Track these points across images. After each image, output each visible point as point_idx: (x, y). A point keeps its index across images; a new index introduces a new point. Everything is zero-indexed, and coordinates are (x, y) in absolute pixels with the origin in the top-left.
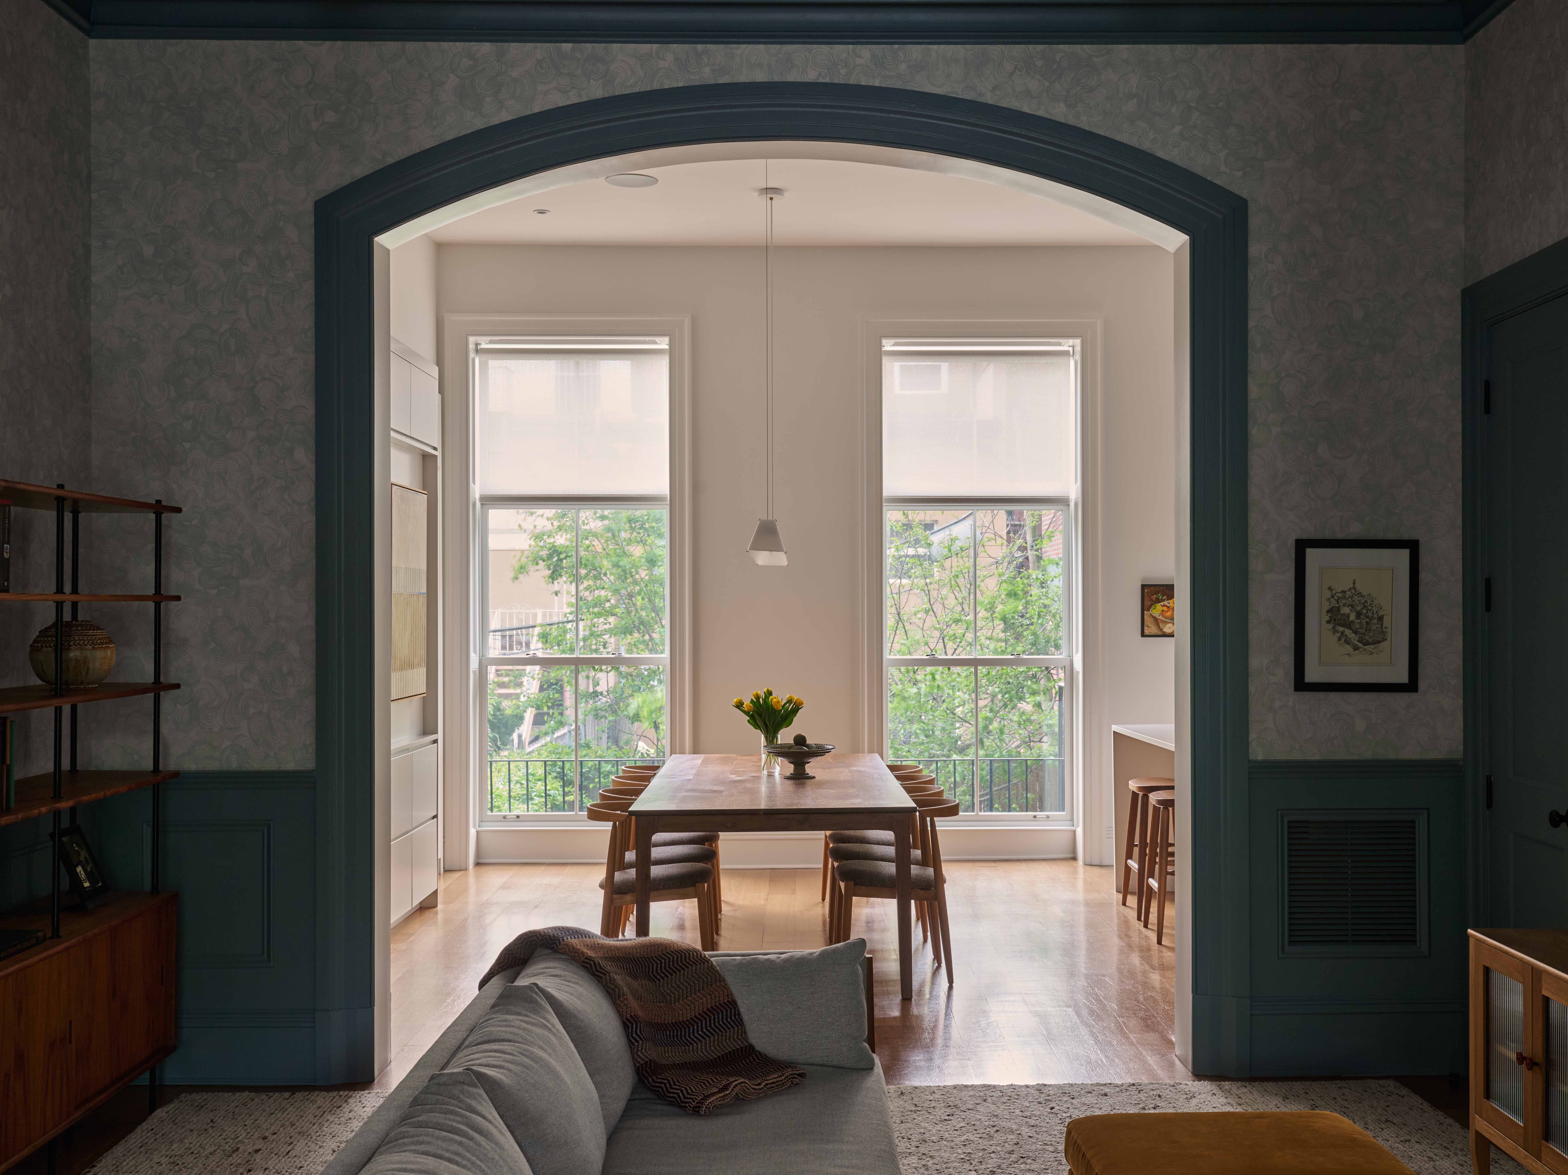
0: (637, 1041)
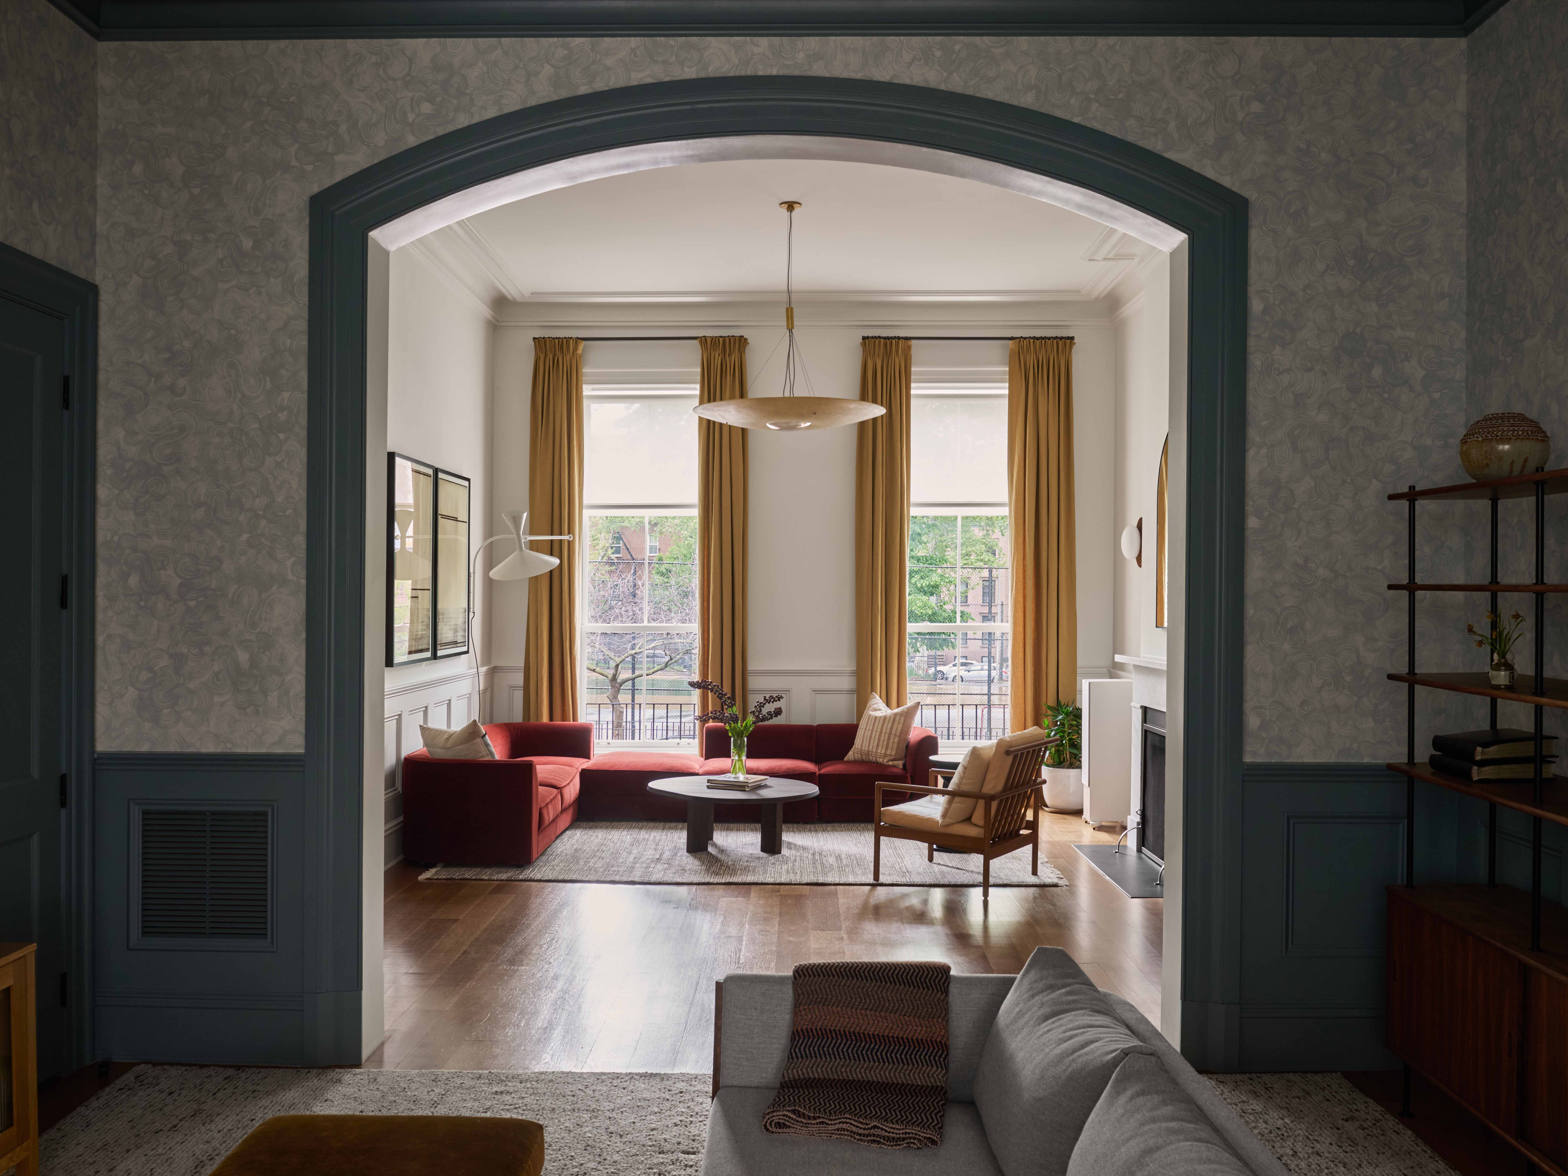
0: (797, 1058)
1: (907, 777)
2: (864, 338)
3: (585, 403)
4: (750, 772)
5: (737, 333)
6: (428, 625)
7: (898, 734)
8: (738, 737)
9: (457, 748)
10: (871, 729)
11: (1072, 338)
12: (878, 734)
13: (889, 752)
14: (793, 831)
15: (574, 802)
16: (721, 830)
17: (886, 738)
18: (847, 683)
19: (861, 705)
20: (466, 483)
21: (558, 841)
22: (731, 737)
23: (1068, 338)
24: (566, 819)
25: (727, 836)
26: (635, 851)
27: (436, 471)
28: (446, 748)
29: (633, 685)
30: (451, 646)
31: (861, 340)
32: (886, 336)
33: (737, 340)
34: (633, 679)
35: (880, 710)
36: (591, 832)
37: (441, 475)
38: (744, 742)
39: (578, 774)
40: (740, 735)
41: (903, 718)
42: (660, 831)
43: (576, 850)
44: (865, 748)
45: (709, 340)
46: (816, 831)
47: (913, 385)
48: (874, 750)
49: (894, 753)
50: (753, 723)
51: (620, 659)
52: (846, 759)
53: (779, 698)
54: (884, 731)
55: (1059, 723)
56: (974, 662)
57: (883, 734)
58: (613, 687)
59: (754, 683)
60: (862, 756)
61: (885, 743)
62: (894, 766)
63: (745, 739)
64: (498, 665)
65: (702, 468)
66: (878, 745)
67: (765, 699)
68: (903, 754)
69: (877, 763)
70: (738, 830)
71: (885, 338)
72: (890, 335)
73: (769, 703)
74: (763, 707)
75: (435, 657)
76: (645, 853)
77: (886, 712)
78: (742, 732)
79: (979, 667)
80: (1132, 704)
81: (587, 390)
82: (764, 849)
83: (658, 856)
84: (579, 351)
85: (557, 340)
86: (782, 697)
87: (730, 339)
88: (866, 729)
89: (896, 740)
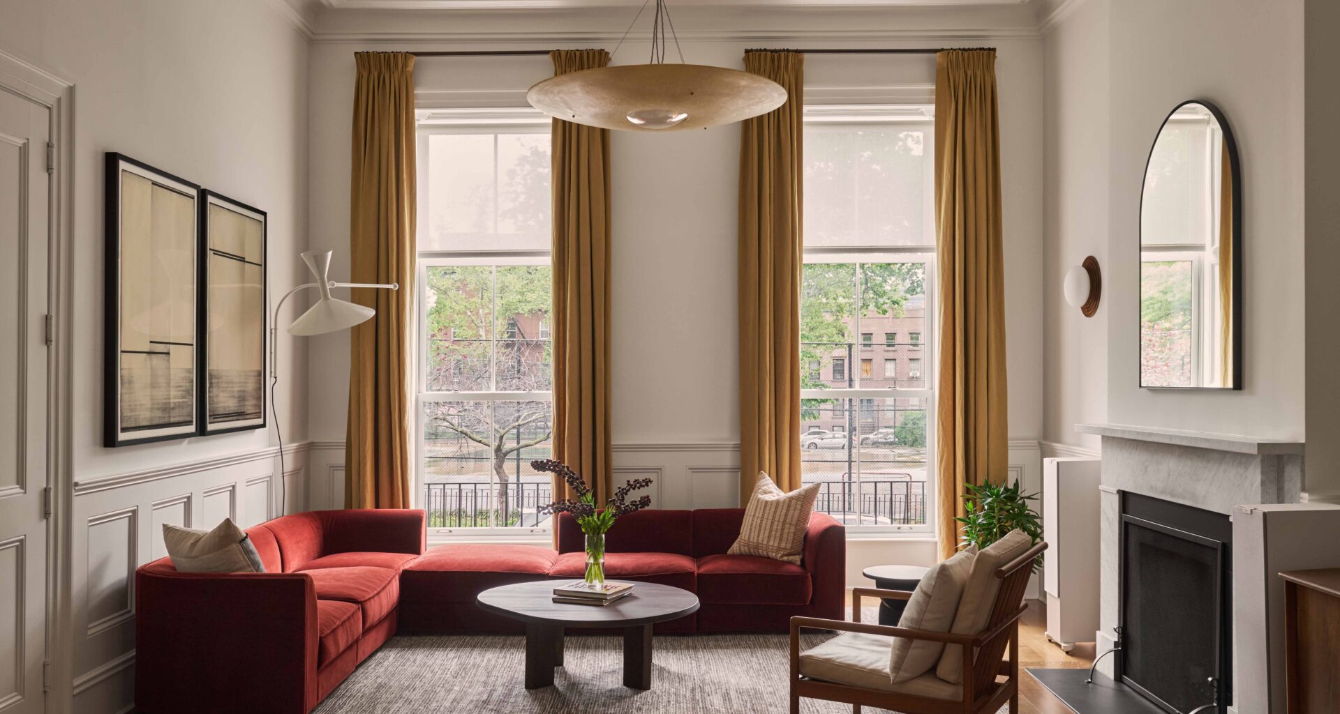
1: (808, 577)
2: (747, 51)
3: (418, 135)
4: (611, 574)
5: (597, 46)
6: (189, 392)
7: (794, 523)
8: (593, 534)
9: (205, 556)
10: (761, 516)
11: (994, 50)
12: (769, 522)
13: (783, 545)
14: (666, 648)
15: (389, 615)
16: (575, 648)
17: (780, 527)
18: (727, 459)
19: (747, 487)
20: (261, 218)
21: (361, 670)
22: (584, 534)
23: (989, 49)
24: (377, 636)
25: (582, 657)
26: (457, 688)
27: (203, 194)
28: (191, 558)
29: (518, 455)
30: (235, 418)
31: (743, 54)
32: (773, 48)
33: (597, 55)
34: (518, 450)
35: (770, 492)
36: (408, 654)
37: (210, 199)
38: (601, 539)
39: (397, 577)
40: (596, 530)
41: (800, 503)
42: (498, 651)
43: (380, 687)
44: (754, 539)
45: (563, 56)
46: (695, 648)
47: (806, 108)
48: (765, 542)
49: (789, 546)
50: (613, 516)
51: (505, 431)
52: (729, 552)
53: (647, 482)
54: (777, 519)
55: (986, 507)
56: (827, 431)
57: (776, 523)
58: (497, 456)
59: (618, 460)
60: (749, 550)
61: (778, 534)
62: (790, 563)
63: (603, 536)
64: (315, 441)
65: (556, 204)
66: (769, 537)
67: (628, 484)
68: (800, 548)
69: (769, 558)
70: (597, 648)
71: (772, 51)
72: (778, 48)
73: (634, 489)
74: (626, 494)
75: (202, 431)
76: (470, 690)
77: (778, 495)
78: (599, 528)
79: (831, 436)
80: (1101, 487)
81: (421, 116)
82: (627, 682)
83: (485, 697)
84: (410, 68)
85: (382, 55)
86: (651, 481)
87: (588, 53)
88: (754, 516)
89: (792, 530)
